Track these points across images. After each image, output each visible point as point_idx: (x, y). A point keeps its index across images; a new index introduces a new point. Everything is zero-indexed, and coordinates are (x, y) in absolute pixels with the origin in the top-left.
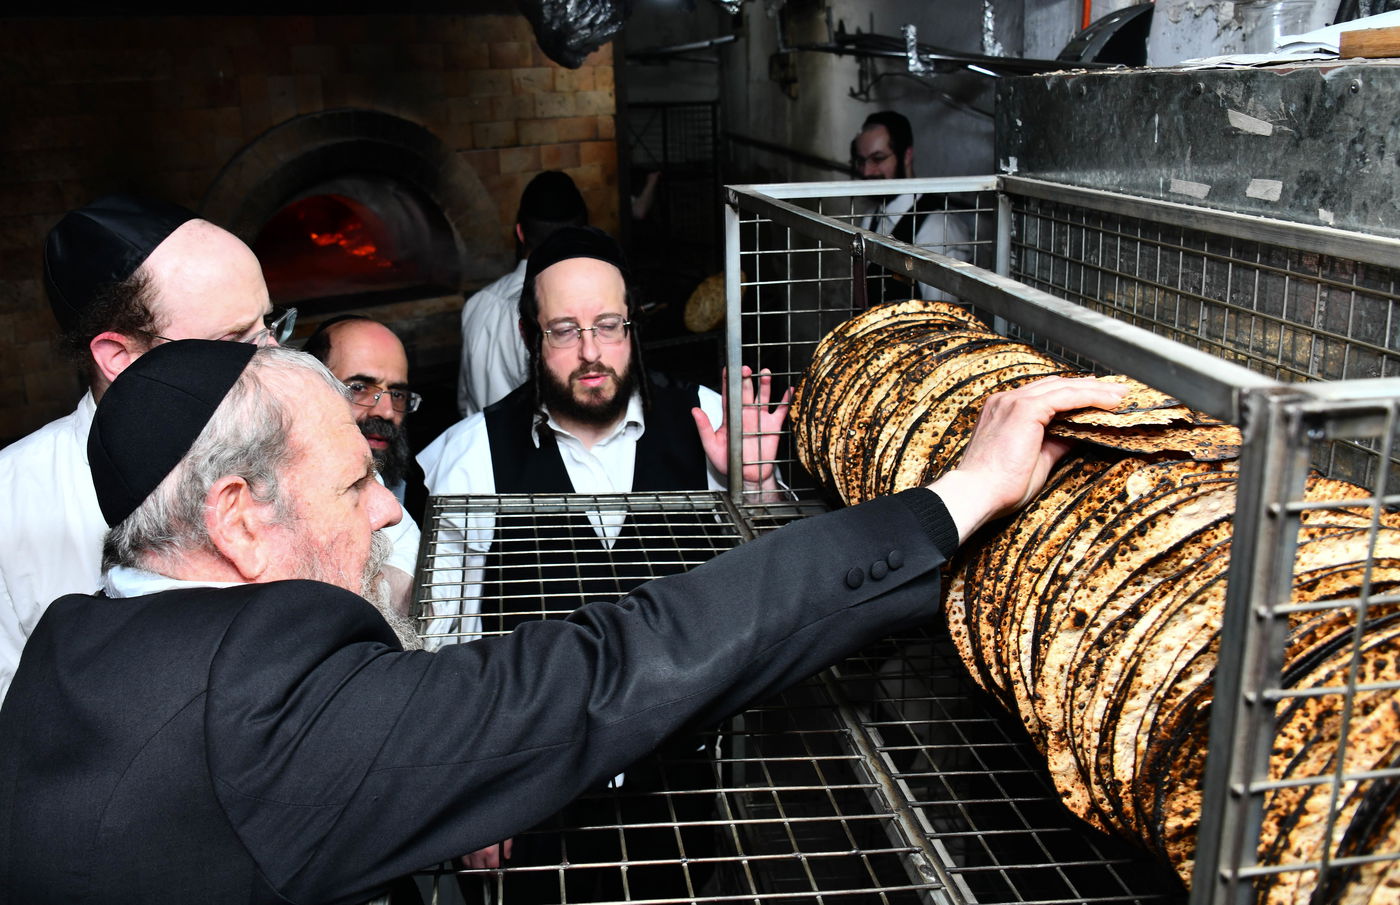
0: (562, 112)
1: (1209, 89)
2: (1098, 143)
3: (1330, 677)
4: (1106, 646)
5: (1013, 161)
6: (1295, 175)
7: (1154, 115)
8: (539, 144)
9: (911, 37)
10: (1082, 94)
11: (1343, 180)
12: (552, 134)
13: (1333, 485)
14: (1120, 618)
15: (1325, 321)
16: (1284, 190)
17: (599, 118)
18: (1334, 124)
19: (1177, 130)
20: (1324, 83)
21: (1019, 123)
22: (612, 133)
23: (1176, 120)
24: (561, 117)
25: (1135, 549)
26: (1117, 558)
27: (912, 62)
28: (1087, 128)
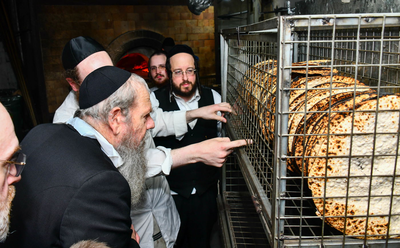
0: (200, 32)
6: (355, 11)
7: (326, 4)
8: (193, 40)
9: (289, 4)
10: (312, 2)
12: (196, 38)
13: (348, 78)
17: (210, 33)
19: (331, 6)
22: (213, 38)
23: (331, 3)
24: (200, 33)
25: (295, 94)
27: (289, 11)
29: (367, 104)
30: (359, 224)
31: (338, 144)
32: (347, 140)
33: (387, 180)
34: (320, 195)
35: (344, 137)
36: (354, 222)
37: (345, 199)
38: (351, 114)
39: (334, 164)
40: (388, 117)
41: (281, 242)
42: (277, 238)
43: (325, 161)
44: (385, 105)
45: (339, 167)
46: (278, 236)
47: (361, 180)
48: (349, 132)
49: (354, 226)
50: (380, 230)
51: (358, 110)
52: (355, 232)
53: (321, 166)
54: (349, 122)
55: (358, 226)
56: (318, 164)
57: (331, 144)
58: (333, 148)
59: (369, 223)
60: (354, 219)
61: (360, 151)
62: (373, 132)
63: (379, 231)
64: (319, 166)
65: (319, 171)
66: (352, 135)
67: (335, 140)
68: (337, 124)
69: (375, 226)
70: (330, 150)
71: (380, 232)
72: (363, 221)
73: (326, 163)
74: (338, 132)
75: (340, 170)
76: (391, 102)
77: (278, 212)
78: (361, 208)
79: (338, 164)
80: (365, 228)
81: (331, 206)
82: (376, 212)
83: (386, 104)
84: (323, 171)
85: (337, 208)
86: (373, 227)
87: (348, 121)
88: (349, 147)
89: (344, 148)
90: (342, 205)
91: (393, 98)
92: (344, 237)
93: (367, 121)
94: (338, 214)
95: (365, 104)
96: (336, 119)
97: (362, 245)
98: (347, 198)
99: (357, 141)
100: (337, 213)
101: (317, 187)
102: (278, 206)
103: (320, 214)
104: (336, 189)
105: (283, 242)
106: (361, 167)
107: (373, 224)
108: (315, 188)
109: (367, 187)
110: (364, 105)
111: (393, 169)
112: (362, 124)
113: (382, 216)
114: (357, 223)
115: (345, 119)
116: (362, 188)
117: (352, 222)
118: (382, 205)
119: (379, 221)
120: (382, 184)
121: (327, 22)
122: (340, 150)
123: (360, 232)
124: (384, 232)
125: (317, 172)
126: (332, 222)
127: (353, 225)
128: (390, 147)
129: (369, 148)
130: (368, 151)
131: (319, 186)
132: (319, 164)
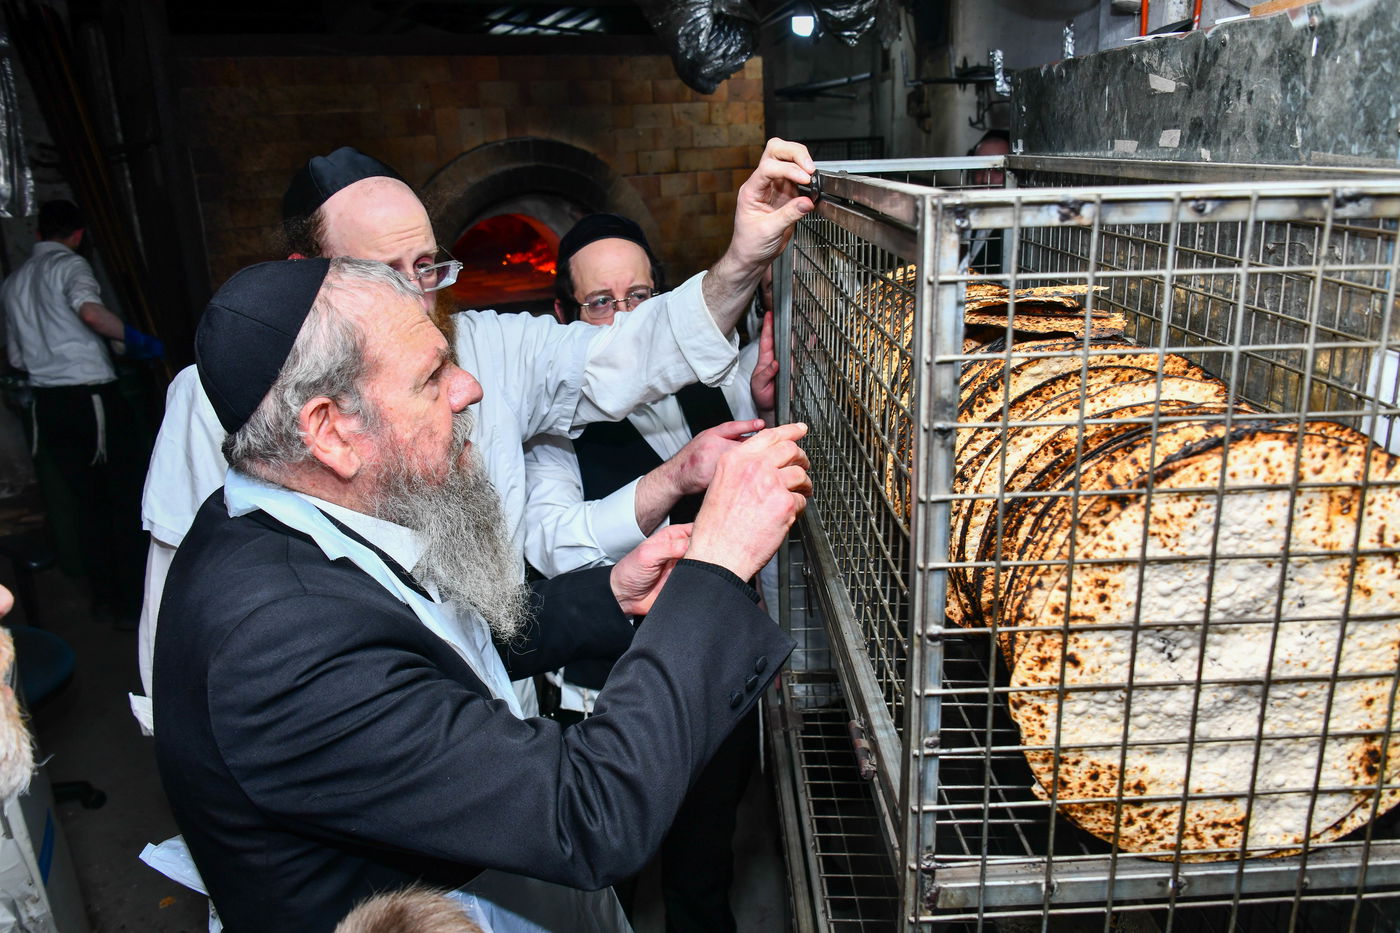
0: (717, 142)
1: (1139, 59)
2: (1072, 118)
3: (1086, 471)
4: (966, 480)
5: (1020, 142)
6: (1188, 122)
7: (1105, 88)
8: (695, 171)
9: (999, 61)
10: (1061, 76)
11: (1216, 122)
12: (707, 162)
14: (977, 457)
15: (1204, 244)
16: (1182, 137)
17: (750, 148)
18: (1212, 75)
19: (1119, 98)
20: (1206, 41)
21: (1024, 109)
23: (1118, 89)
24: (715, 147)
26: (975, 408)
27: (999, 83)
28: (1065, 107)
29: (1191, 468)
30: (1160, 821)
31: (1100, 591)
32: (1129, 576)
33: (1246, 692)
34: (1043, 737)
35: (1120, 570)
36: (1146, 815)
37: (1118, 751)
38: (1143, 500)
39: (1086, 647)
40: (1256, 506)
41: (927, 876)
42: (914, 866)
43: (1060, 640)
44: (1247, 472)
45: (1103, 658)
46: (918, 861)
47: (1169, 695)
48: (1134, 553)
49: (1144, 825)
50: (1222, 837)
51: (1164, 486)
52: (1147, 843)
53: (1048, 655)
54: (1134, 521)
55: (1158, 825)
56: (1039, 650)
57: (1080, 589)
58: (1086, 603)
59: (1189, 816)
60: (1146, 808)
61: (1167, 609)
62: (1207, 551)
63: (1218, 839)
64: (1041, 655)
65: (1041, 669)
66: (1143, 563)
67: (1092, 576)
68: (1099, 528)
69: (1207, 825)
70: (1076, 609)
71: (1222, 842)
72: (1171, 812)
73: (1064, 645)
74: (1100, 555)
75: (1104, 667)
76: (1267, 461)
77: (916, 793)
78: (1166, 773)
79: (1100, 649)
80: (1176, 832)
81: (1077, 769)
82: (1212, 785)
83: (1251, 468)
84: (1053, 670)
85: (1095, 777)
86: (1200, 829)
87: (1131, 519)
88: (1133, 598)
89: (1117, 601)
90: (1110, 767)
91: (1271, 450)
92: (1115, 858)
93: (1191, 519)
94: (1097, 794)
95: (1186, 466)
96: (1097, 514)
97: (1167, 879)
98: (1125, 746)
99: (1158, 581)
100: (1095, 790)
101: (1034, 716)
102: (916, 774)
103: (1042, 790)
104: (1092, 721)
105: (933, 878)
106: (1170, 655)
107: (1202, 819)
108: (1028, 719)
109: (1186, 713)
110: (1183, 472)
111: (1266, 660)
112: (1176, 530)
113: (1229, 798)
114: (1154, 817)
115: (1124, 514)
116: (1170, 716)
117: (1140, 815)
118: (1229, 764)
119: (1218, 810)
120: (1230, 705)
121: (1072, 214)
122: (1107, 609)
123: (1162, 842)
124: (1234, 843)
125: (1036, 672)
126: (1079, 815)
127: (1141, 823)
128: (1260, 596)
129: (1195, 598)
130: (1192, 608)
131: (1040, 711)
132: (1044, 649)
